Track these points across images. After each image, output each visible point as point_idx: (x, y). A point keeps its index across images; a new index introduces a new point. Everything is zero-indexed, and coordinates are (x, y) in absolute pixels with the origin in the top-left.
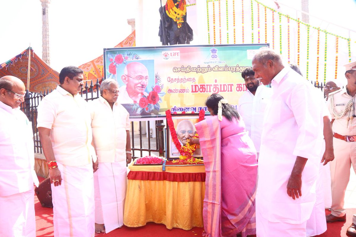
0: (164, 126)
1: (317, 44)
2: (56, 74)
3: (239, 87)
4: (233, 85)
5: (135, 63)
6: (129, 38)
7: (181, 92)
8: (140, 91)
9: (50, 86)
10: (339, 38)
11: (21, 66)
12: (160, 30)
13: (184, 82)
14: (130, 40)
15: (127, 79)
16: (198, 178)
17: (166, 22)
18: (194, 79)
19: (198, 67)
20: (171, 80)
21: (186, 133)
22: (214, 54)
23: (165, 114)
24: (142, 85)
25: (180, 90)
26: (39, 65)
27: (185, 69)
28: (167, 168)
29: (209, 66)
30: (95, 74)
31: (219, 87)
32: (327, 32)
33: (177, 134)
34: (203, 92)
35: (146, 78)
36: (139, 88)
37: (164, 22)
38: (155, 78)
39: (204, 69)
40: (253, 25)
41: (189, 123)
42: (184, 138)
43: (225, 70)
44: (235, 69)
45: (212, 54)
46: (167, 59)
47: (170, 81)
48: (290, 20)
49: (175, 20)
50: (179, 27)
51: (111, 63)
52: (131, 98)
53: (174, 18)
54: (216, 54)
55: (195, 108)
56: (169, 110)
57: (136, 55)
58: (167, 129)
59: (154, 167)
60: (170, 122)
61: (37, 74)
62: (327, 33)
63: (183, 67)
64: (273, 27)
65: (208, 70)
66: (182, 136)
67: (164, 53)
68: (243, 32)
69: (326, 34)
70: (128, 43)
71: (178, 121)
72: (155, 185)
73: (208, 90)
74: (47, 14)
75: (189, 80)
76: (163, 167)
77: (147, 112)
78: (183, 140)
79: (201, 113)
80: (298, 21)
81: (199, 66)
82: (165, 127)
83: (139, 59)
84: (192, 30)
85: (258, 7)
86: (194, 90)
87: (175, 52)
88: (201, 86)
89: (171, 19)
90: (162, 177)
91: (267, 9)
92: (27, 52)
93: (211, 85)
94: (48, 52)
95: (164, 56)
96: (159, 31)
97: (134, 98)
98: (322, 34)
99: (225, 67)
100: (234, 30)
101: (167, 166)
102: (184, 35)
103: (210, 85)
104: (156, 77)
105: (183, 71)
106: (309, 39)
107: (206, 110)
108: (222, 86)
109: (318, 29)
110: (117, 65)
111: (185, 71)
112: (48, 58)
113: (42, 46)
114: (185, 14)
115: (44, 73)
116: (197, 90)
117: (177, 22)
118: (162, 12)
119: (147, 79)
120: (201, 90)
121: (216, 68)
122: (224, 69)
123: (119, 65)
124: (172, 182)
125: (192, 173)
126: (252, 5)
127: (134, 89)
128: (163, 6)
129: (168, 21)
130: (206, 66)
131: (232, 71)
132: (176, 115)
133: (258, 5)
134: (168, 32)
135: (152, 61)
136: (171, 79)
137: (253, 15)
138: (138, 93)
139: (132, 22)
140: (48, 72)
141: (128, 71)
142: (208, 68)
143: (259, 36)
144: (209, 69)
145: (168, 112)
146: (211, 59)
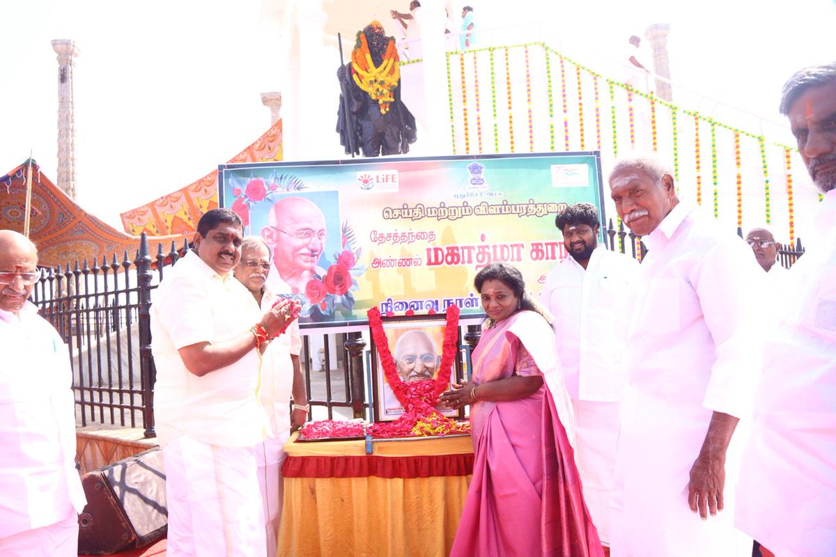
0: (364, 345)
1: (695, 149)
2: (94, 223)
3: (537, 250)
4: (522, 246)
5: (294, 199)
6: (267, 137)
7: (402, 263)
8: (308, 265)
9: (78, 251)
10: (740, 134)
11: (9, 203)
12: (339, 118)
13: (408, 241)
14: (271, 142)
15: (275, 236)
16: (450, 468)
17: (354, 100)
18: (432, 234)
19: (441, 207)
20: (378, 238)
21: (417, 360)
22: (476, 176)
23: (367, 317)
24: (313, 251)
25: (401, 261)
26: (54, 203)
27: (411, 211)
28: (376, 446)
29: (465, 204)
30: (189, 219)
31: (491, 251)
32: (714, 121)
33: (396, 364)
34: (453, 264)
35: (321, 233)
36: (304, 257)
37: (349, 100)
38: (342, 233)
39: (455, 210)
40: (551, 105)
41: (423, 337)
42: (413, 373)
43: (503, 212)
44: (527, 208)
45: (471, 176)
46: (368, 189)
47: (376, 239)
48: (634, 96)
49: (374, 97)
50: (383, 112)
51: (236, 199)
52: (284, 280)
53: (371, 91)
54: (482, 176)
55: (437, 302)
56: (376, 307)
57: (295, 179)
58: (372, 351)
59: (345, 446)
60: (378, 335)
61: (47, 222)
62: (715, 123)
63: (405, 207)
64: (597, 110)
65: (464, 213)
66: (407, 367)
67: (362, 177)
68: (530, 121)
69: (713, 125)
70: (267, 148)
71: (398, 333)
72: (350, 486)
73: (466, 259)
74: (70, 80)
75: (420, 236)
76: (366, 445)
77: (322, 312)
78: (410, 377)
79: (452, 312)
80: (651, 98)
81: (442, 205)
82: (368, 348)
83: (303, 191)
84: (413, 118)
85: (563, 66)
86: (433, 260)
87: (386, 172)
88: (450, 251)
89: (365, 93)
90: (365, 469)
91: (581, 70)
92: (23, 170)
93: (473, 248)
94: (71, 171)
95: (362, 182)
96: (339, 121)
97: (292, 281)
98: (705, 127)
99: (503, 205)
100: (511, 117)
101: (377, 441)
102: (395, 130)
103: (469, 248)
104: (344, 232)
105: (406, 215)
106: (678, 138)
107: (461, 306)
108: (498, 250)
109: (694, 115)
110: (251, 203)
111: (411, 216)
112: (72, 183)
113: (58, 156)
114: (396, 84)
115: (65, 221)
116: (440, 260)
117: (378, 100)
118: (345, 77)
119: (323, 237)
120: (449, 259)
121: (482, 209)
122: (500, 209)
123: (255, 203)
124: (388, 480)
125: (437, 456)
126: (548, 63)
127: (291, 259)
128: (346, 63)
129: (357, 98)
130: (459, 203)
131: (519, 214)
132: (391, 318)
133: (562, 62)
134: (357, 123)
135: (335, 194)
136: (378, 236)
137: (552, 84)
138: (302, 269)
139: (272, 100)
140: (74, 218)
141: (278, 217)
142: (463, 208)
143: (566, 131)
144: (467, 210)
145: (373, 313)
146: (470, 188)
